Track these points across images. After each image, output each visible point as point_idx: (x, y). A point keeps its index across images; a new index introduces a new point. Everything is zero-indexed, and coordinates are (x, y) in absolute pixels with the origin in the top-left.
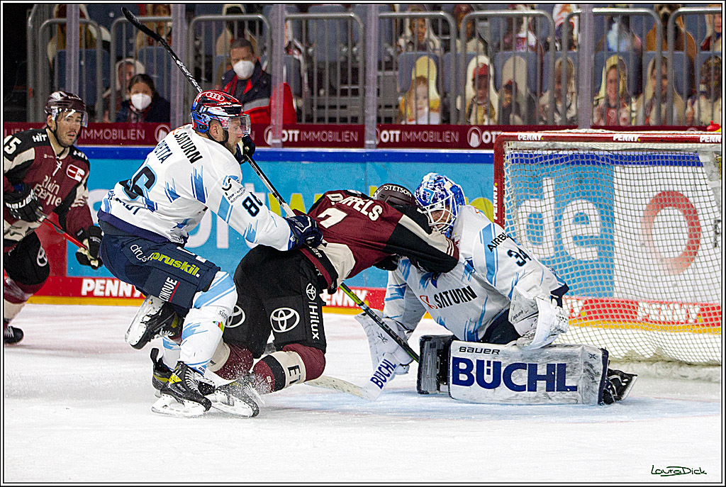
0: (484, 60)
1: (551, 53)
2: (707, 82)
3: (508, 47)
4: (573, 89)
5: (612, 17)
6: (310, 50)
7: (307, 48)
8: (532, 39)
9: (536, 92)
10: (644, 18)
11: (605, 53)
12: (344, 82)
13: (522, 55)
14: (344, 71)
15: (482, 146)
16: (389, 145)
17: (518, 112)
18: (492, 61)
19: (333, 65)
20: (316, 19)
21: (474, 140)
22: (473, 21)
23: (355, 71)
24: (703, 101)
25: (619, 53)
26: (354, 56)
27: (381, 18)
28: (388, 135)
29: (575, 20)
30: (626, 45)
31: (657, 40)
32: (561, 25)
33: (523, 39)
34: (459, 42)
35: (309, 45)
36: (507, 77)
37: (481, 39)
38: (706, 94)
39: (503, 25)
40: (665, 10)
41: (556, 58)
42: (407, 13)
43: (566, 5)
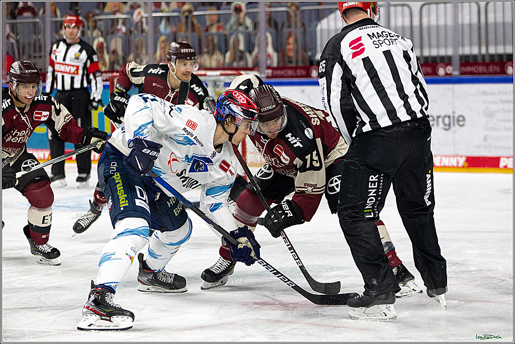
0: (101, 40)
1: (133, 36)
2: (207, 47)
3: (113, 33)
4: (144, 52)
5: (161, 18)
6: (18, 38)
7: (16, 37)
8: (124, 29)
10: (176, 18)
11: (159, 35)
13: (119, 37)
14: (35, 47)
17: (118, 64)
18: (105, 40)
19: (29, 44)
20: (21, 23)
22: (95, 21)
23: (40, 47)
24: (206, 57)
25: (165, 35)
26: (39, 39)
27: (52, 22)
29: (144, 20)
30: (169, 30)
31: (183, 28)
32: (137, 23)
33: (119, 30)
34: (89, 32)
35: (17, 35)
36: (112, 47)
37: (100, 30)
38: (208, 53)
39: (110, 23)
40: (187, 14)
41: (135, 37)
42: (64, 19)
43: (139, 13)
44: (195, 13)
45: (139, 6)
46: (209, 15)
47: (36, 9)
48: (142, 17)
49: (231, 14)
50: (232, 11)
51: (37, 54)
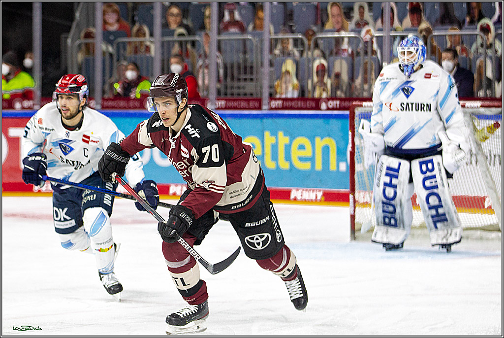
0: (323, 61)
1: (361, 57)
3: (337, 53)
5: (395, 37)
8: (350, 51)
9: (352, 79)
12: (245, 73)
13: (344, 58)
15: (328, 109)
16: (276, 109)
18: (327, 61)
21: (324, 106)
22: (317, 40)
28: (274, 104)
29: (374, 40)
32: (367, 42)
33: (344, 50)
34: (309, 52)
37: (321, 49)
40: (424, 33)
43: (368, 32)
44: (436, 33)
45: (367, 24)
46: (450, 36)
47: (245, 24)
48: (372, 37)
49: (477, 35)
50: (478, 31)
51: (248, 76)
